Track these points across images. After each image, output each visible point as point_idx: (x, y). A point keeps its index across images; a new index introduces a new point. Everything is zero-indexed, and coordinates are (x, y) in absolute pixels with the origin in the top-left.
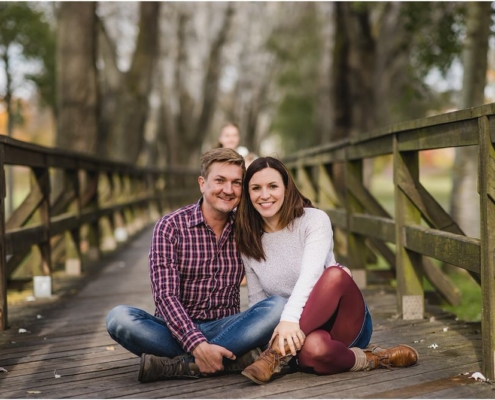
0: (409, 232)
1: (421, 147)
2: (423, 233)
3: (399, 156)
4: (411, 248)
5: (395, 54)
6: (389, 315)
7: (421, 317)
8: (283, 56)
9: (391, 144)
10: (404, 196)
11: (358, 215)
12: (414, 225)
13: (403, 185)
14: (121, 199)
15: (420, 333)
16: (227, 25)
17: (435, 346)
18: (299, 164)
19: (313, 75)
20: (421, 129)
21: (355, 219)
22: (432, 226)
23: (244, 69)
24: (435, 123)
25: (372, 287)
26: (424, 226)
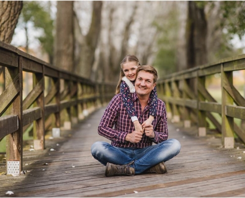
0: (228, 108)
1: (235, 69)
2: (235, 108)
3: (224, 73)
4: (229, 115)
5: (216, 29)
6: (218, 146)
7: (233, 147)
8: (160, 29)
9: (220, 68)
10: (226, 92)
11: (202, 102)
12: (230, 105)
13: (226, 87)
14: (86, 96)
15: (233, 153)
16: (134, 13)
17: (240, 158)
18: (173, 79)
19: (175, 39)
20: (235, 61)
21: (201, 103)
22: (238, 105)
23: (142, 35)
24: (242, 58)
25: (208, 136)
26: (234, 105)
